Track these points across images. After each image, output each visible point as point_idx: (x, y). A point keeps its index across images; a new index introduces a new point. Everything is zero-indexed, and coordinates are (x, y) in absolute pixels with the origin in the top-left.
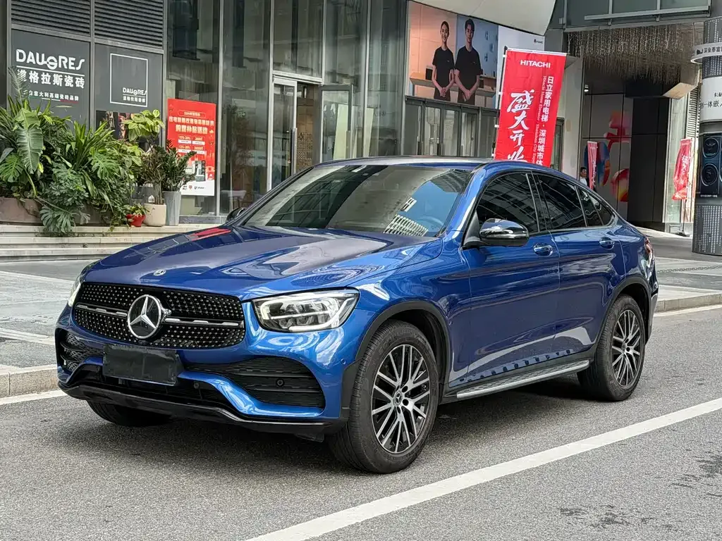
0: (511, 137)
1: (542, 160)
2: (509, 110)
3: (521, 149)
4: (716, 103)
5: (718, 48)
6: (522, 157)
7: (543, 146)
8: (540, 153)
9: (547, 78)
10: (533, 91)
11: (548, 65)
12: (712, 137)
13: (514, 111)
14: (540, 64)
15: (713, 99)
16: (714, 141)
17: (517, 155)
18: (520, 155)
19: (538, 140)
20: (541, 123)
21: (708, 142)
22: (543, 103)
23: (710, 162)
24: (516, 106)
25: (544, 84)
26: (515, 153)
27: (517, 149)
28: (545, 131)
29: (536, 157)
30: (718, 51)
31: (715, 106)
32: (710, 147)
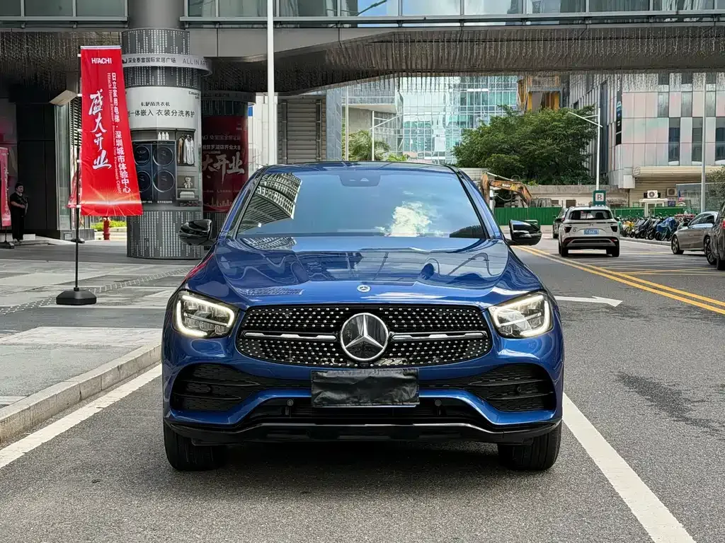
0: (95, 141)
1: (124, 163)
2: (90, 113)
3: (104, 153)
4: (143, 113)
5: (143, 59)
6: (107, 161)
7: (122, 148)
8: (121, 156)
9: (111, 75)
10: (101, 91)
11: (109, 61)
12: (142, 145)
13: (94, 113)
14: (104, 61)
15: (141, 108)
16: (144, 149)
17: (102, 161)
18: (104, 160)
19: (116, 143)
20: (116, 124)
21: (139, 149)
22: (113, 103)
23: (143, 169)
24: (95, 108)
25: (109, 81)
26: (99, 157)
27: (100, 154)
28: (120, 132)
29: (117, 160)
30: (143, 62)
31: (142, 115)
32: (141, 155)
